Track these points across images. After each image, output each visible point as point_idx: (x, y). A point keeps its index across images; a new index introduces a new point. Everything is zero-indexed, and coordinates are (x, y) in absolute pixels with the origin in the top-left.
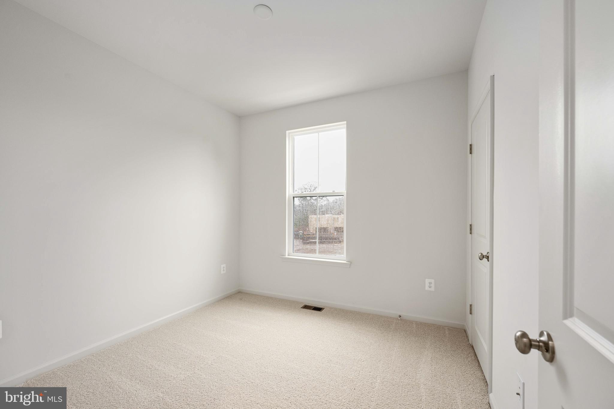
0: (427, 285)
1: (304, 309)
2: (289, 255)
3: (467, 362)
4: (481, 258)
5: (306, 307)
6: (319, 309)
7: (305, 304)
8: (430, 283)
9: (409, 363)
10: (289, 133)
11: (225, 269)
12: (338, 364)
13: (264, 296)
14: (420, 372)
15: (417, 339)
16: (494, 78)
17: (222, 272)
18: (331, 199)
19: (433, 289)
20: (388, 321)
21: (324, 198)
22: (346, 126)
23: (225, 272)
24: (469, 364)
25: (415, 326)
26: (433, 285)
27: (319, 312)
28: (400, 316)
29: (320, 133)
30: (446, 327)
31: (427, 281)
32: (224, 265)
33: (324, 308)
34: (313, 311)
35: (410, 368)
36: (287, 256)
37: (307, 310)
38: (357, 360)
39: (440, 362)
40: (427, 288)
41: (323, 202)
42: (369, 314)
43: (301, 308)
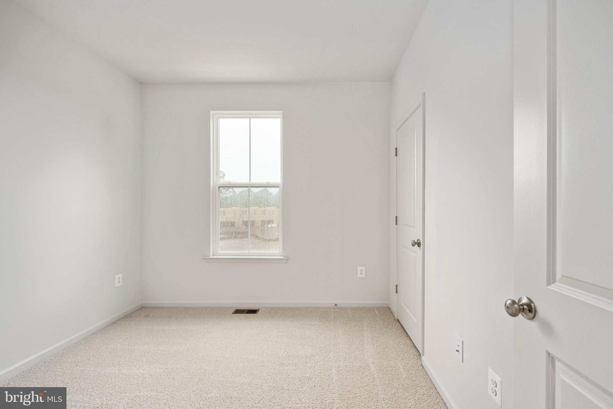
0: (359, 272)
1: (237, 315)
2: (213, 255)
3: (398, 335)
4: (414, 245)
5: (238, 312)
6: (254, 312)
7: (236, 308)
8: (361, 271)
9: (355, 347)
10: (213, 114)
11: (121, 280)
12: (291, 365)
13: (180, 308)
14: (367, 353)
15: (355, 323)
16: (425, 95)
17: (117, 285)
18: (238, 190)
19: (363, 275)
20: (326, 311)
21: (231, 190)
22: (281, 116)
23: (121, 284)
24: (400, 336)
25: (350, 312)
26: (364, 272)
27: (255, 314)
28: (336, 305)
29: (252, 119)
30: (374, 307)
31: (359, 268)
32: (120, 275)
33: (259, 310)
34: (248, 315)
35: (357, 351)
36: (211, 257)
37: (240, 315)
38: (308, 356)
39: (379, 340)
40: (359, 275)
41: (228, 194)
42: (307, 308)
43: (233, 313)
